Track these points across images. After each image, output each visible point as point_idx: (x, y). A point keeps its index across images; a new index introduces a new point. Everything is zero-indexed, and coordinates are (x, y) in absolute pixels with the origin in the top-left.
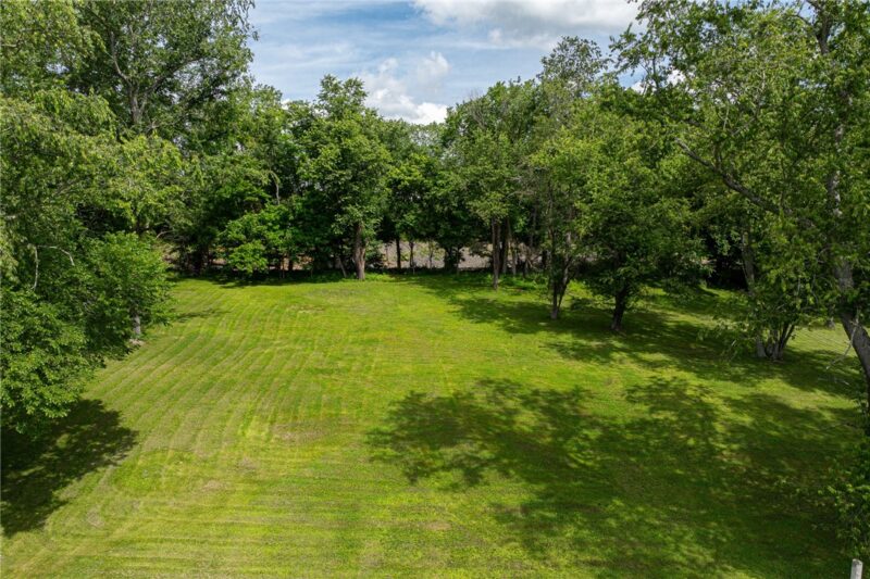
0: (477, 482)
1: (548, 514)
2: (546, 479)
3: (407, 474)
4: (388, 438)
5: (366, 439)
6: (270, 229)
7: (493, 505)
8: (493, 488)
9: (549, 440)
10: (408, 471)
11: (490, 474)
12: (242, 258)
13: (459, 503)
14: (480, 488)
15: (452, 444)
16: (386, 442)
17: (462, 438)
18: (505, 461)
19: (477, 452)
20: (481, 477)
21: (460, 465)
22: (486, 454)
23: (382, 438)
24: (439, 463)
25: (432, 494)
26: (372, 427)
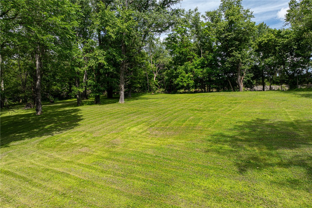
3: (237, 164)
4: (228, 139)
5: (209, 138)
6: (196, 68)
10: (240, 162)
12: (182, 80)
15: (291, 147)
16: (226, 141)
17: (304, 144)
23: (223, 139)
24: (276, 160)
25: (262, 186)
26: (217, 132)
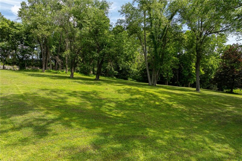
0: (46, 134)
1: (115, 146)
2: (99, 125)
7: (64, 148)
8: (61, 136)
9: (91, 107)
11: (57, 127)
13: (29, 153)
14: (48, 138)
15: (21, 114)
18: (67, 119)
19: (43, 116)
20: (50, 130)
21: (30, 125)
22: (51, 116)
24: (9, 126)
